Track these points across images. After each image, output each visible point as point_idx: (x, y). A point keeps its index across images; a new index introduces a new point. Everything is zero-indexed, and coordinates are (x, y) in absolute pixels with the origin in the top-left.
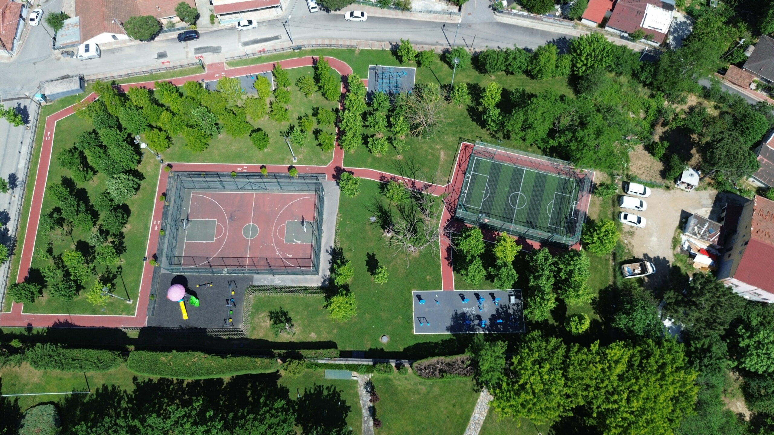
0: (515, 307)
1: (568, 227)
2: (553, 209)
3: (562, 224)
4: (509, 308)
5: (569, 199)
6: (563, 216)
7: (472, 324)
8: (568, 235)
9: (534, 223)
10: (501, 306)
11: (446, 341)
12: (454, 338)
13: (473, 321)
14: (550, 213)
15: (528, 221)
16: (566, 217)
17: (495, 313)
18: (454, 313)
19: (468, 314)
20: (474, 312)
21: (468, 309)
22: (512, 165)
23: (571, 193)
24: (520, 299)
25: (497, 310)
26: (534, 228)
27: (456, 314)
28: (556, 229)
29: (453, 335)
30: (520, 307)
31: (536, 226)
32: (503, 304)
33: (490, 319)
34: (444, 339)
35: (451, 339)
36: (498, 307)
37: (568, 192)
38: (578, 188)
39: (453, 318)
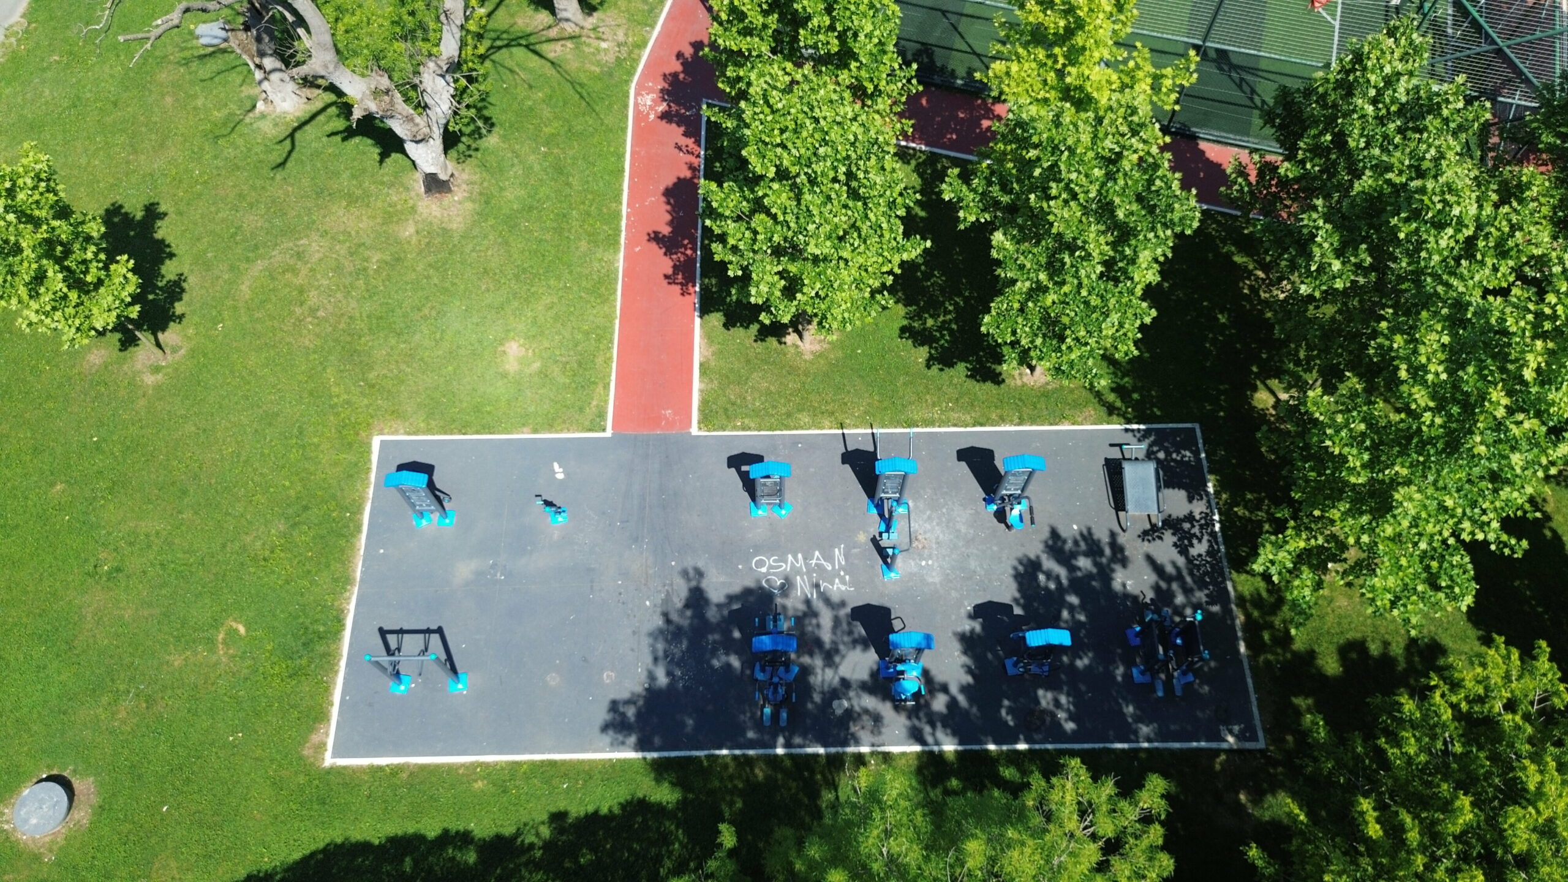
0: (1165, 550)
4: (1119, 555)
7: (823, 677)
10: (1055, 545)
11: (593, 819)
12: (665, 794)
13: (830, 657)
17: (1006, 591)
18: (681, 591)
19: (793, 603)
20: (837, 588)
21: (792, 562)
24: (1195, 490)
25: (1027, 572)
27: (697, 599)
29: (660, 769)
30: (1200, 548)
32: (1071, 530)
33: (968, 642)
34: (577, 810)
35: (638, 807)
36: (1035, 549)
39: (671, 632)
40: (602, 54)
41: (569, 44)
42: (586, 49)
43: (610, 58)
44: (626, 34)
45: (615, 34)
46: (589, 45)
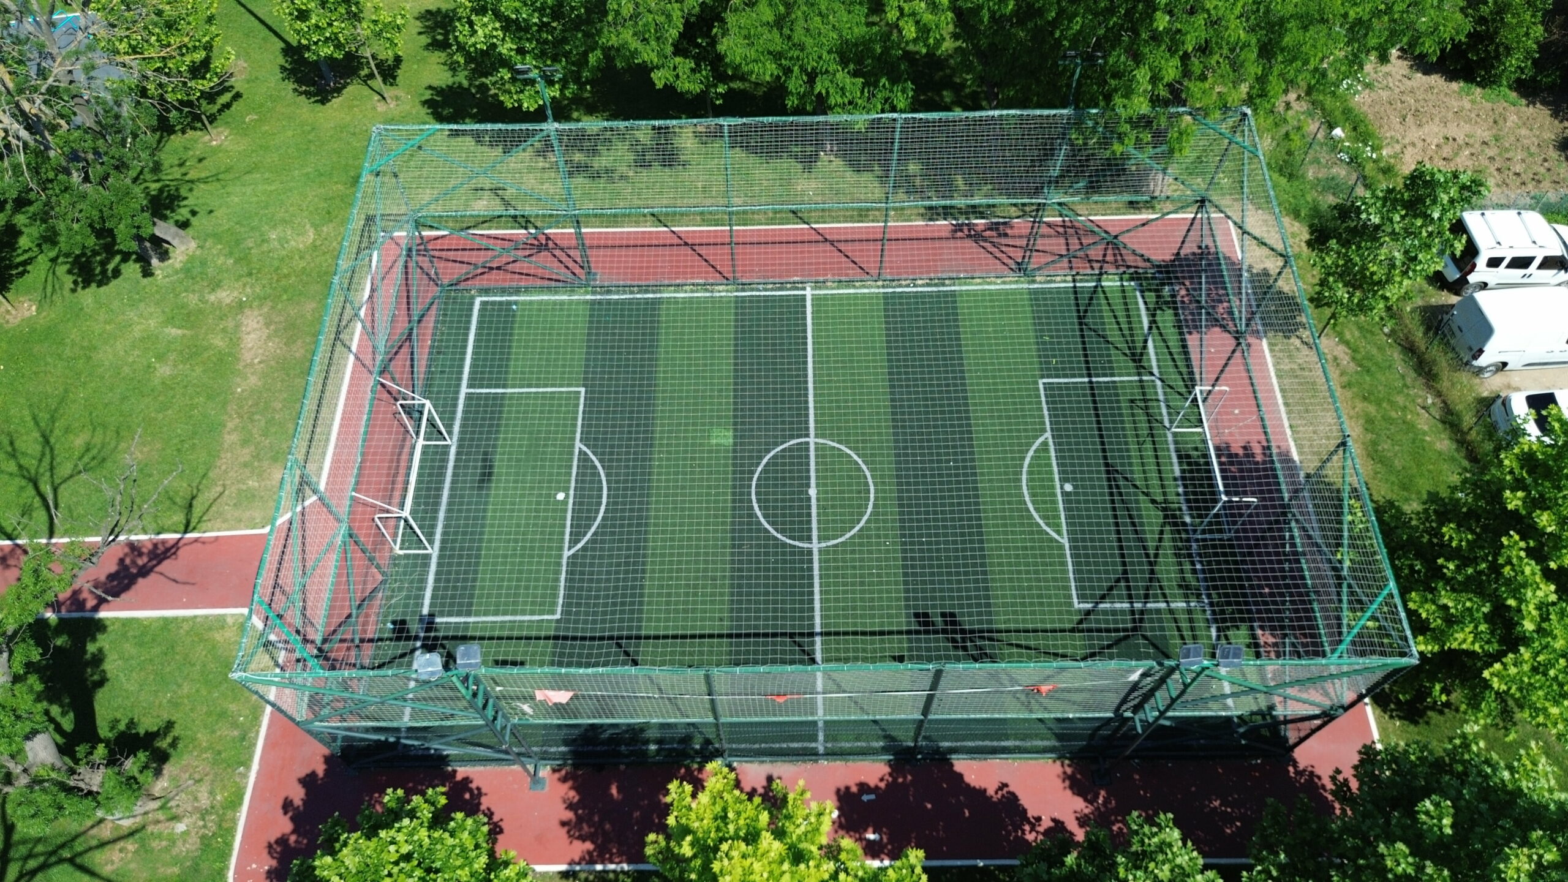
1: (1213, 580)
2: (1062, 488)
3: (1168, 568)
5: (1144, 401)
6: (1151, 519)
8: (1240, 636)
9: (968, 622)
14: (1051, 519)
15: (923, 619)
16: (1171, 517)
22: (723, 292)
23: (1138, 358)
26: (979, 657)
28: (1139, 618)
31: (989, 634)
37: (1120, 360)
38: (1166, 318)
40: (179, 843)
41: (131, 846)
42: (155, 844)
43: (193, 844)
44: (211, 793)
45: (196, 799)
46: (159, 836)
